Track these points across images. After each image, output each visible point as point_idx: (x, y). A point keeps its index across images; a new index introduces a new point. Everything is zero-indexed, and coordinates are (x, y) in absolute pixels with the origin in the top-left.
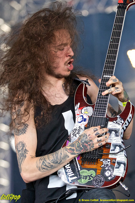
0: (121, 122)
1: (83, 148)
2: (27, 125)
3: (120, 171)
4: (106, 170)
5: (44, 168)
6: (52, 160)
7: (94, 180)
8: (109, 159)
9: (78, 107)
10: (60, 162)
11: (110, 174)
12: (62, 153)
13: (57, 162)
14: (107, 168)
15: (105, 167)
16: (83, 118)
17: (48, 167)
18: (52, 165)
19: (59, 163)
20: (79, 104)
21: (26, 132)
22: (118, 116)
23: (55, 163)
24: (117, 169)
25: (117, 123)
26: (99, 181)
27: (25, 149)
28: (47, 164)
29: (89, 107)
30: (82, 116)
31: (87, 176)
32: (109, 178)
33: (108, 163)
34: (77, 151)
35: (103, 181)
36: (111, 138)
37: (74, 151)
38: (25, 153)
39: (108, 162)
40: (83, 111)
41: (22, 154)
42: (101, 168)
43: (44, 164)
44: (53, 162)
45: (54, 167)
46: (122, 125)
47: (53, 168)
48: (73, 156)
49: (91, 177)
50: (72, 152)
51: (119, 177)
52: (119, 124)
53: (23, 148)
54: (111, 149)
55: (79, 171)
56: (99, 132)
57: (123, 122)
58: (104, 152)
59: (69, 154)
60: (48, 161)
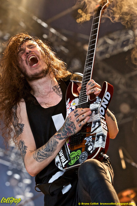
0: (99, 101)
1: (67, 131)
2: (23, 125)
3: (99, 143)
4: (89, 146)
5: (40, 158)
6: (45, 149)
7: (80, 158)
8: (91, 136)
9: (68, 102)
10: (52, 149)
11: (91, 148)
12: (52, 141)
13: (50, 150)
14: (89, 144)
15: (88, 144)
16: (72, 109)
17: (43, 156)
18: (46, 154)
19: (52, 151)
20: (69, 99)
21: (23, 131)
22: (97, 97)
23: (48, 151)
24: (97, 142)
25: (96, 103)
26: (83, 158)
27: (25, 146)
28: (42, 154)
29: (76, 99)
30: (71, 108)
31: (75, 157)
32: (91, 152)
33: (90, 140)
34: (63, 135)
35: (87, 157)
36: (92, 118)
37: (61, 136)
38: (25, 149)
39: (90, 138)
40: (72, 103)
41: (23, 151)
42: (85, 146)
43: (39, 154)
44: (46, 151)
45: (48, 155)
46: (100, 103)
47: (48, 157)
48: (62, 141)
49: (78, 157)
50: (60, 137)
51: (99, 148)
52: (98, 103)
53: (23, 146)
54: (92, 126)
55: (69, 155)
56: (78, 113)
57: (100, 100)
58: (87, 132)
59: (58, 140)
60: (42, 151)
